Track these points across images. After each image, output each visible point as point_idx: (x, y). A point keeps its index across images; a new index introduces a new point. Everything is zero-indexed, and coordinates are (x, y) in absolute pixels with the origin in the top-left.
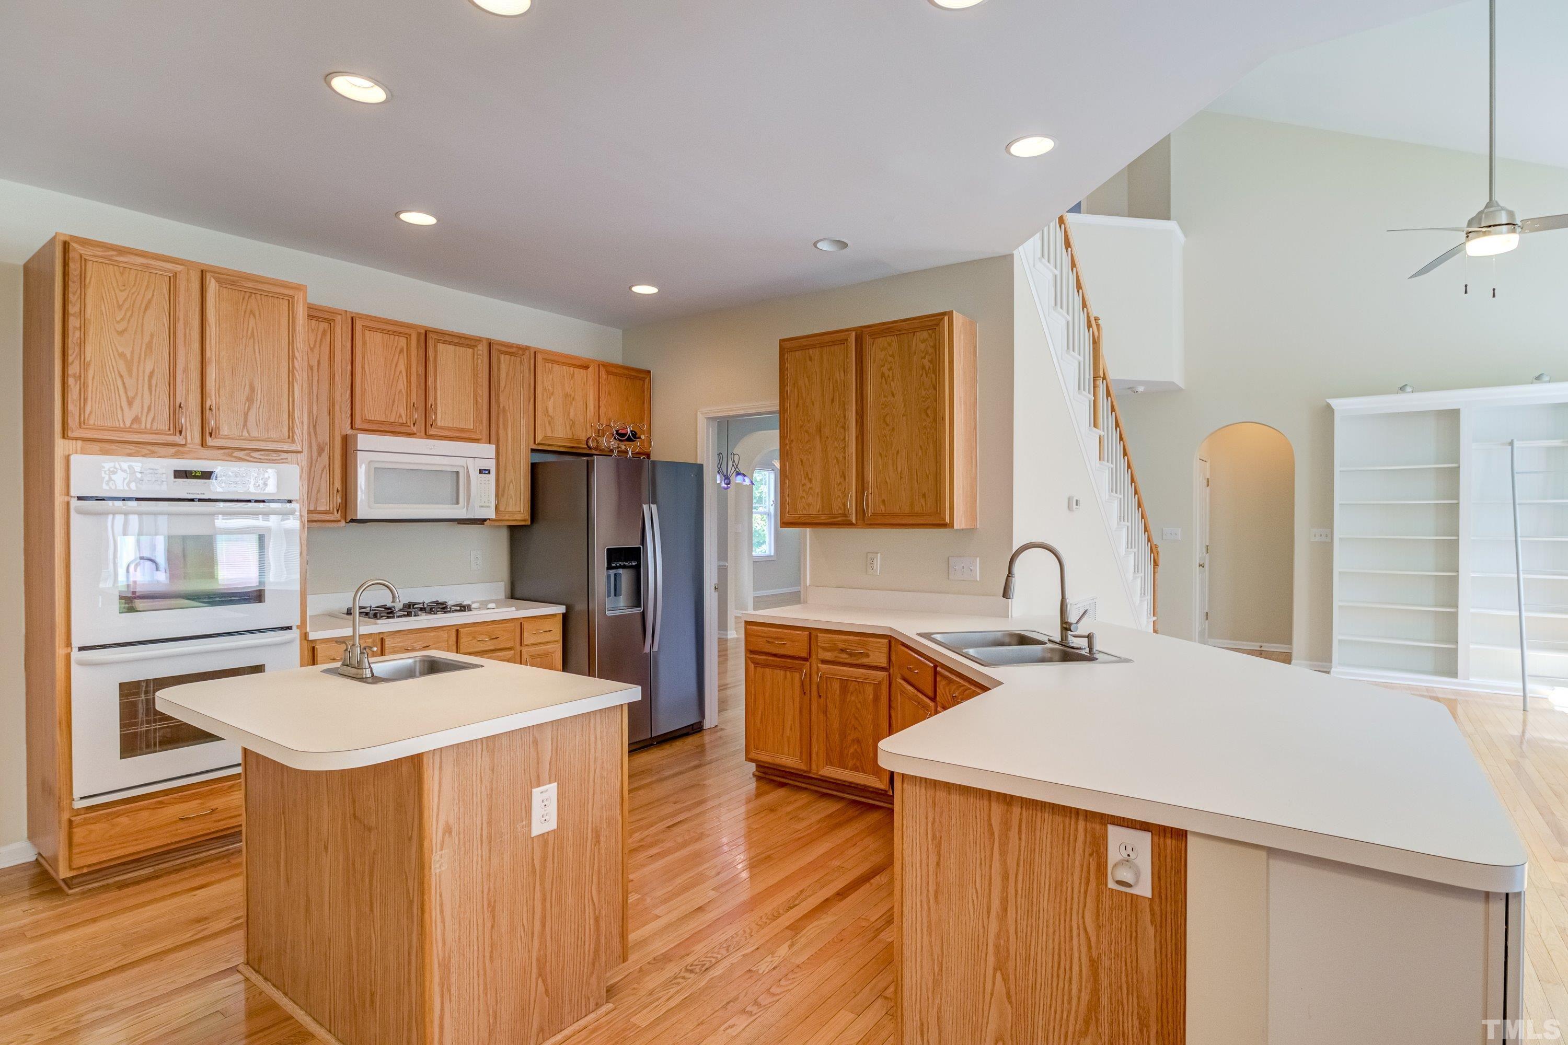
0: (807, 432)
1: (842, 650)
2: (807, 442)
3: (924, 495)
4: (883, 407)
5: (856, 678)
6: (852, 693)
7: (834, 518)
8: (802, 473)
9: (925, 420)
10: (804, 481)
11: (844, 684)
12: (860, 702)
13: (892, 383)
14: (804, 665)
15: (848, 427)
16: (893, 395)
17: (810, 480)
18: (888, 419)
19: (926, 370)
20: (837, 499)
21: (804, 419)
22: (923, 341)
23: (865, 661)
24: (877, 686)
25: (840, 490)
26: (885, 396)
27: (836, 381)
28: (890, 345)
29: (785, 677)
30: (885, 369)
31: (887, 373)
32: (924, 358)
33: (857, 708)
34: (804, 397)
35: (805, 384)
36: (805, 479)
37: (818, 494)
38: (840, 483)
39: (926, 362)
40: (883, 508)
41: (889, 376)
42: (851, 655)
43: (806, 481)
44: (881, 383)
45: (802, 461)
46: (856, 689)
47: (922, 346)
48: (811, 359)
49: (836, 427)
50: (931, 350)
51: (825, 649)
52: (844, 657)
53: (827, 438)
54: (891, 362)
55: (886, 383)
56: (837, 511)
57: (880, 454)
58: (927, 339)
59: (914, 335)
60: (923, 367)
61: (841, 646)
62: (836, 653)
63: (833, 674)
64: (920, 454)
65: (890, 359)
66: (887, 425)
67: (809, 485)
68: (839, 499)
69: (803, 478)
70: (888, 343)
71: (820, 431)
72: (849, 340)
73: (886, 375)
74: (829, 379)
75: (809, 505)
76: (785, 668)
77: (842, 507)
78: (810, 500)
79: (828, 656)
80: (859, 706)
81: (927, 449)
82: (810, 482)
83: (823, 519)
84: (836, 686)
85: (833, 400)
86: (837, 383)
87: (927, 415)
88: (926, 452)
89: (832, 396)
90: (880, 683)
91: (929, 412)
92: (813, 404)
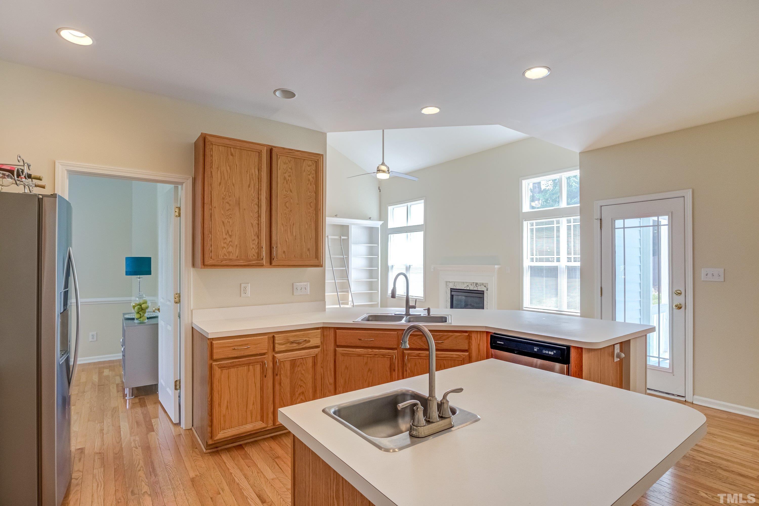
0: (228, 203)
1: (292, 343)
2: (228, 210)
3: (309, 250)
4: (285, 197)
5: (301, 356)
6: (298, 366)
7: (250, 262)
8: (223, 230)
9: (309, 209)
10: (225, 236)
11: (293, 363)
12: (304, 370)
13: (291, 184)
14: (264, 358)
15: (261, 205)
16: (291, 191)
17: (230, 236)
18: (287, 205)
19: (310, 182)
20: (252, 250)
21: (226, 194)
22: (309, 166)
23: (308, 345)
24: (315, 358)
25: (254, 244)
26: (286, 191)
27: (252, 174)
28: (290, 162)
29: (249, 370)
30: (286, 175)
31: (287, 178)
32: (310, 175)
33: (302, 374)
34: (226, 178)
35: (227, 170)
36: (226, 234)
37: (237, 246)
38: (254, 240)
39: (310, 177)
40: (284, 256)
41: (288, 180)
42: (299, 343)
43: (227, 237)
44: (284, 183)
45: (223, 223)
46: (301, 363)
47: (309, 168)
48: (232, 155)
49: (252, 203)
50: (314, 172)
51: (280, 344)
52: (295, 346)
53: (245, 209)
54: (290, 172)
55: (287, 183)
56: (252, 257)
57: (283, 224)
58: (311, 165)
59: (304, 161)
60: (309, 180)
61: (292, 339)
62: (288, 345)
63: (286, 358)
64: (307, 227)
65: (289, 170)
66: (287, 207)
67: (229, 239)
68: (253, 250)
69: (224, 233)
70: (288, 160)
71: (239, 204)
72: (263, 151)
73: (287, 179)
74: (247, 172)
75: (229, 253)
76: (248, 364)
77: (256, 255)
78: (230, 249)
79: (283, 348)
80: (303, 372)
81: (310, 224)
82: (231, 238)
83: (242, 262)
84: (288, 365)
85: (249, 186)
86: (252, 176)
87: (311, 207)
88: (310, 226)
89: (248, 183)
90: (317, 355)
91: (311, 204)
92: (233, 185)
